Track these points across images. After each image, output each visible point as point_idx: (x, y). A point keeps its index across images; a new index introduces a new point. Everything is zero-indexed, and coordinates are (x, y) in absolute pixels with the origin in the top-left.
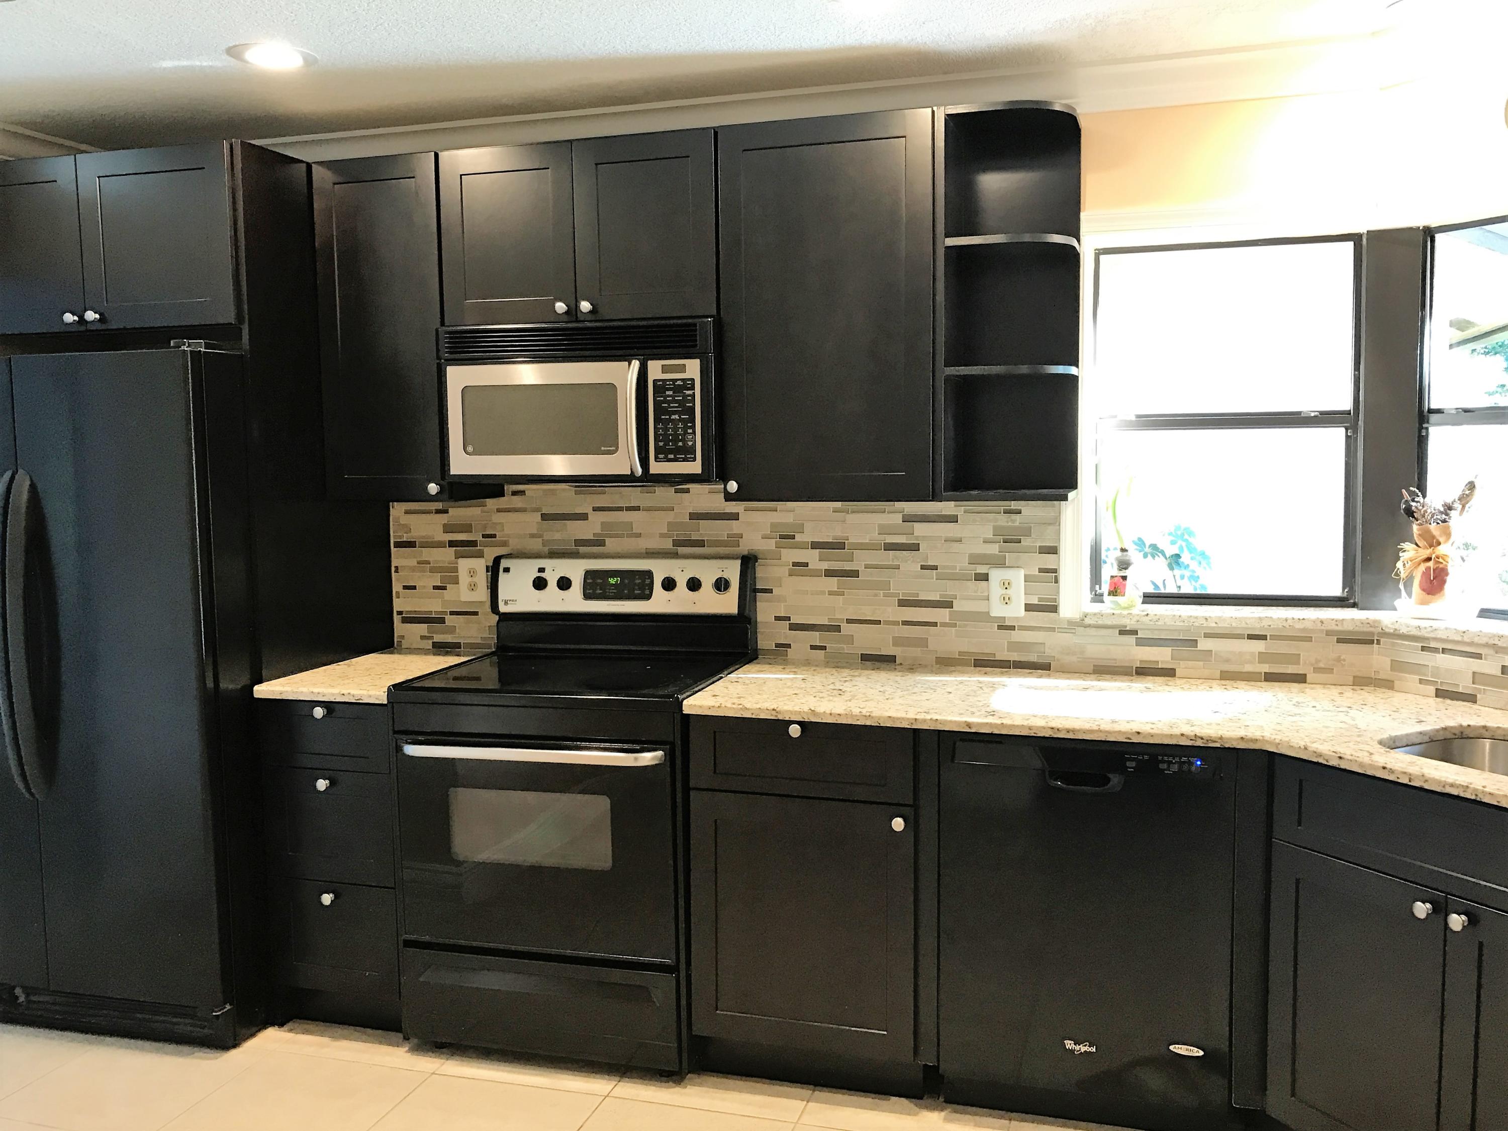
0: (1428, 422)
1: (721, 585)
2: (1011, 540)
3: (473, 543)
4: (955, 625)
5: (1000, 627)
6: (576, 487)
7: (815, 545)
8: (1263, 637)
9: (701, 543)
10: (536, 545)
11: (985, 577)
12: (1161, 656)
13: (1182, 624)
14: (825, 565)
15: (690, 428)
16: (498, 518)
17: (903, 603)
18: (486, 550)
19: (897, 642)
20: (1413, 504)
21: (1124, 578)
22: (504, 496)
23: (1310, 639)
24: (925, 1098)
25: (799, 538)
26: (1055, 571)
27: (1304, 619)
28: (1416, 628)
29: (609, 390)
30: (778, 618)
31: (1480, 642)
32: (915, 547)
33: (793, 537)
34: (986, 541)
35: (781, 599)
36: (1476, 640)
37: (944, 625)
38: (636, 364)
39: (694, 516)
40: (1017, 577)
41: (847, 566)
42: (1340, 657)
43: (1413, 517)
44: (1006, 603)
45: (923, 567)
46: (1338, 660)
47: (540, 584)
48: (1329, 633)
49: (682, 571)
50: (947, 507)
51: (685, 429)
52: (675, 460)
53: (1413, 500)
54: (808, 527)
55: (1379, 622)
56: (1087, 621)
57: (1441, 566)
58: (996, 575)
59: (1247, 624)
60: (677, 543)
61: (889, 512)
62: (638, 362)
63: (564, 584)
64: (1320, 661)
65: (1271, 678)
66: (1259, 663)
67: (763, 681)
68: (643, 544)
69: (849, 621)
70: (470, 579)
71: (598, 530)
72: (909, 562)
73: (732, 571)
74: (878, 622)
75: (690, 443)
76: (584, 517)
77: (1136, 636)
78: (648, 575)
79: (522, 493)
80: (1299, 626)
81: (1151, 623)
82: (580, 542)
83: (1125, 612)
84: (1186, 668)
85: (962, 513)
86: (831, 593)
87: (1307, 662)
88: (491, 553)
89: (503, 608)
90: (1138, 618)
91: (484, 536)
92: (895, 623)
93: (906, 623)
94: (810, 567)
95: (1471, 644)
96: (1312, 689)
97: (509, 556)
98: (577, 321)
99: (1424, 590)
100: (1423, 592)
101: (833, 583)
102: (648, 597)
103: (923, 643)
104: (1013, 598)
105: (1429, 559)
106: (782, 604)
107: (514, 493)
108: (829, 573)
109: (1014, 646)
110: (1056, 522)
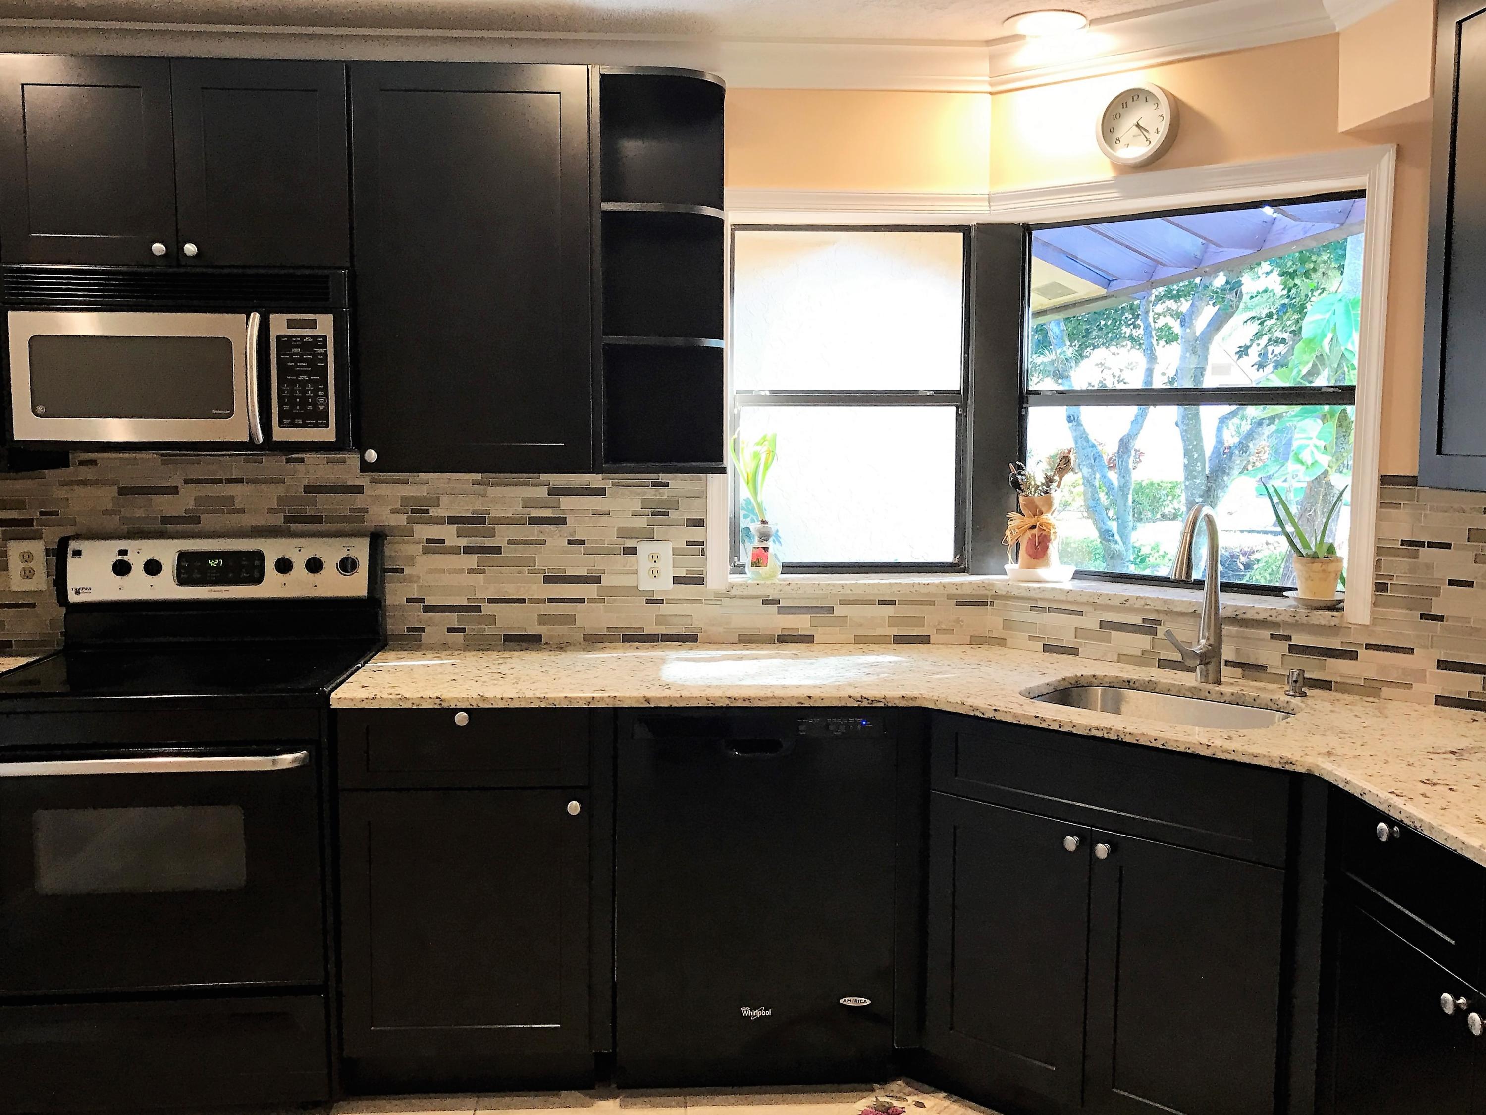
0: (1027, 403)
1: (347, 566)
2: (660, 512)
3: (29, 522)
4: (603, 601)
5: (648, 601)
6: (163, 455)
7: (452, 520)
8: (892, 602)
9: (318, 519)
10: (111, 523)
11: (633, 551)
12: (801, 623)
13: (821, 592)
14: (463, 542)
15: (321, 390)
16: (62, 493)
17: (548, 580)
18: (45, 530)
19: (544, 620)
20: (1019, 477)
21: (766, 549)
22: (68, 466)
23: (932, 603)
24: (596, 1087)
25: (433, 512)
26: (701, 543)
27: (928, 584)
28: (1026, 590)
29: (223, 346)
30: (409, 600)
31: (1082, 600)
32: (562, 521)
33: (427, 512)
34: (635, 515)
35: (410, 579)
36: (1079, 599)
37: (592, 601)
38: (255, 318)
39: (309, 489)
40: (665, 550)
41: (488, 542)
42: (959, 618)
43: (1020, 488)
44: (655, 577)
45: (570, 542)
46: (958, 621)
47: (122, 568)
48: (950, 597)
49: (300, 550)
50: (594, 480)
51: (316, 391)
52: (304, 425)
53: (1020, 474)
54: (444, 500)
55: (993, 585)
56: (733, 592)
57: (1044, 533)
58: (645, 548)
59: (879, 590)
60: (289, 520)
61: (533, 485)
62: (257, 315)
63: (153, 568)
64: (942, 623)
65: (900, 640)
66: (888, 626)
67: (409, 669)
68: (247, 521)
69: (491, 601)
70: (23, 565)
71: (191, 504)
72: (555, 537)
73: (361, 551)
74: (522, 601)
75: (322, 408)
76: (174, 490)
77: (779, 605)
78: (258, 556)
79: (93, 462)
80: (924, 590)
81: (793, 592)
82: (166, 520)
83: (769, 582)
84: (824, 634)
85: (610, 486)
86: (470, 571)
87: (931, 624)
88: (52, 535)
89: (73, 598)
90: (781, 588)
91: (42, 514)
92: (543, 601)
93: (551, 600)
94: (447, 543)
95: (1075, 602)
96: (938, 649)
97: (77, 537)
98: (179, 265)
99: (1030, 556)
100: (1029, 557)
101: (472, 560)
102: (258, 580)
103: (570, 620)
104: (661, 571)
105: (1034, 527)
106: (415, 585)
107: (82, 463)
108: (468, 550)
109: (661, 620)
110: (702, 495)
